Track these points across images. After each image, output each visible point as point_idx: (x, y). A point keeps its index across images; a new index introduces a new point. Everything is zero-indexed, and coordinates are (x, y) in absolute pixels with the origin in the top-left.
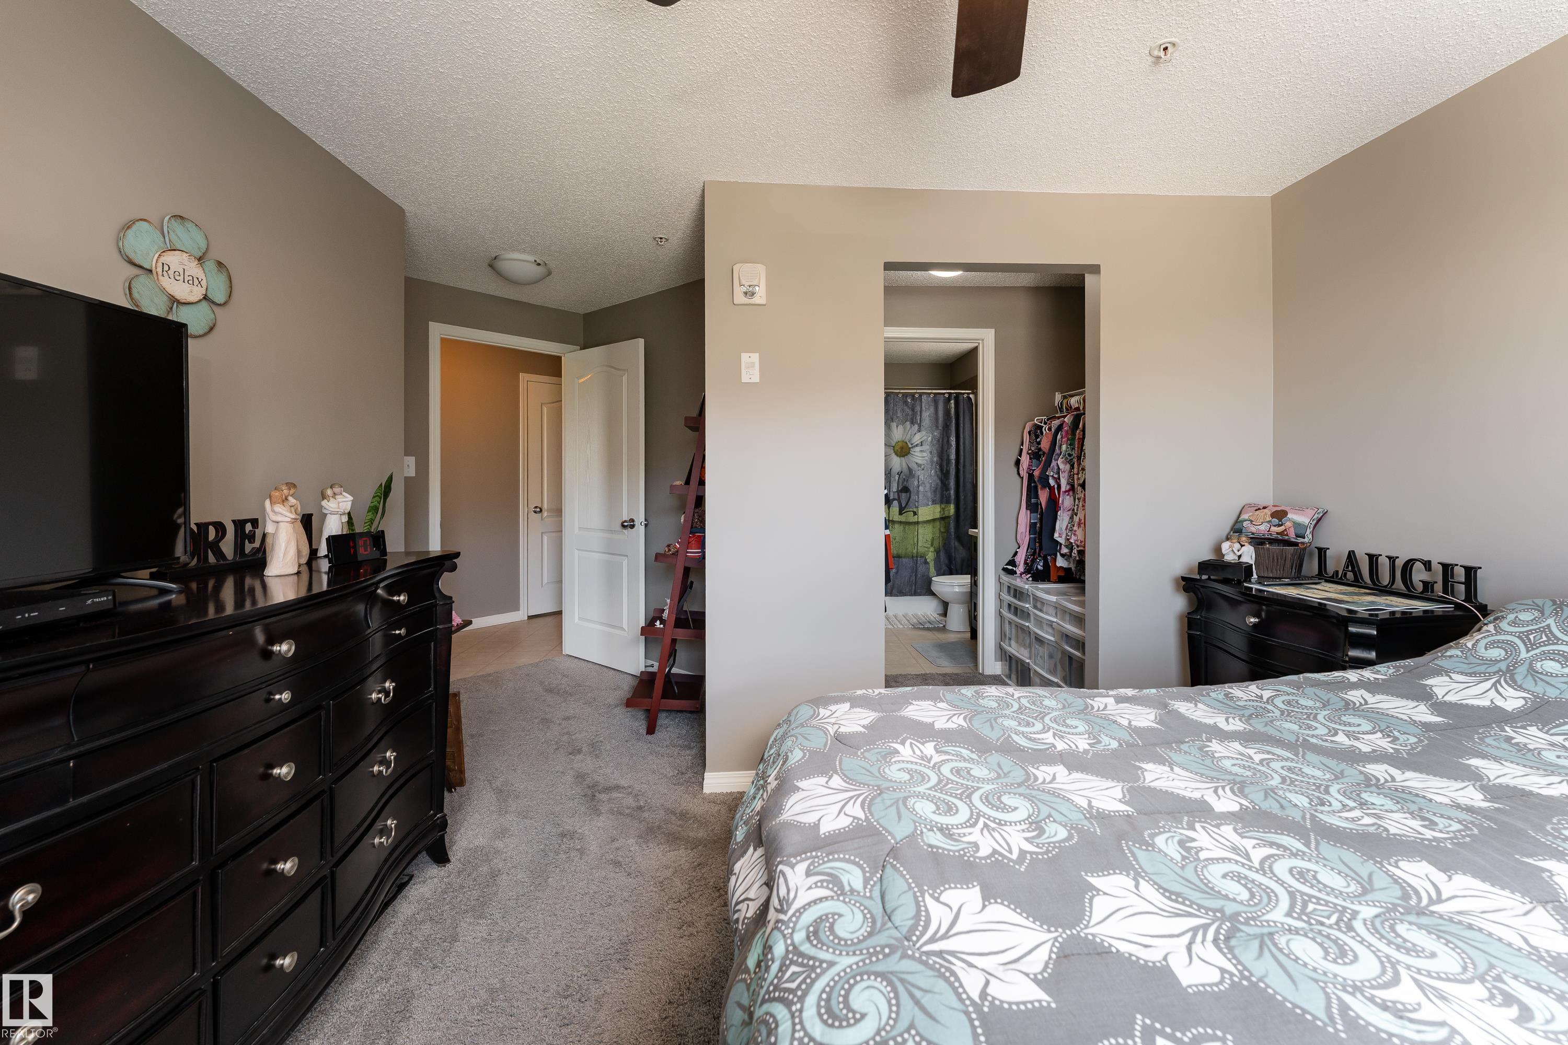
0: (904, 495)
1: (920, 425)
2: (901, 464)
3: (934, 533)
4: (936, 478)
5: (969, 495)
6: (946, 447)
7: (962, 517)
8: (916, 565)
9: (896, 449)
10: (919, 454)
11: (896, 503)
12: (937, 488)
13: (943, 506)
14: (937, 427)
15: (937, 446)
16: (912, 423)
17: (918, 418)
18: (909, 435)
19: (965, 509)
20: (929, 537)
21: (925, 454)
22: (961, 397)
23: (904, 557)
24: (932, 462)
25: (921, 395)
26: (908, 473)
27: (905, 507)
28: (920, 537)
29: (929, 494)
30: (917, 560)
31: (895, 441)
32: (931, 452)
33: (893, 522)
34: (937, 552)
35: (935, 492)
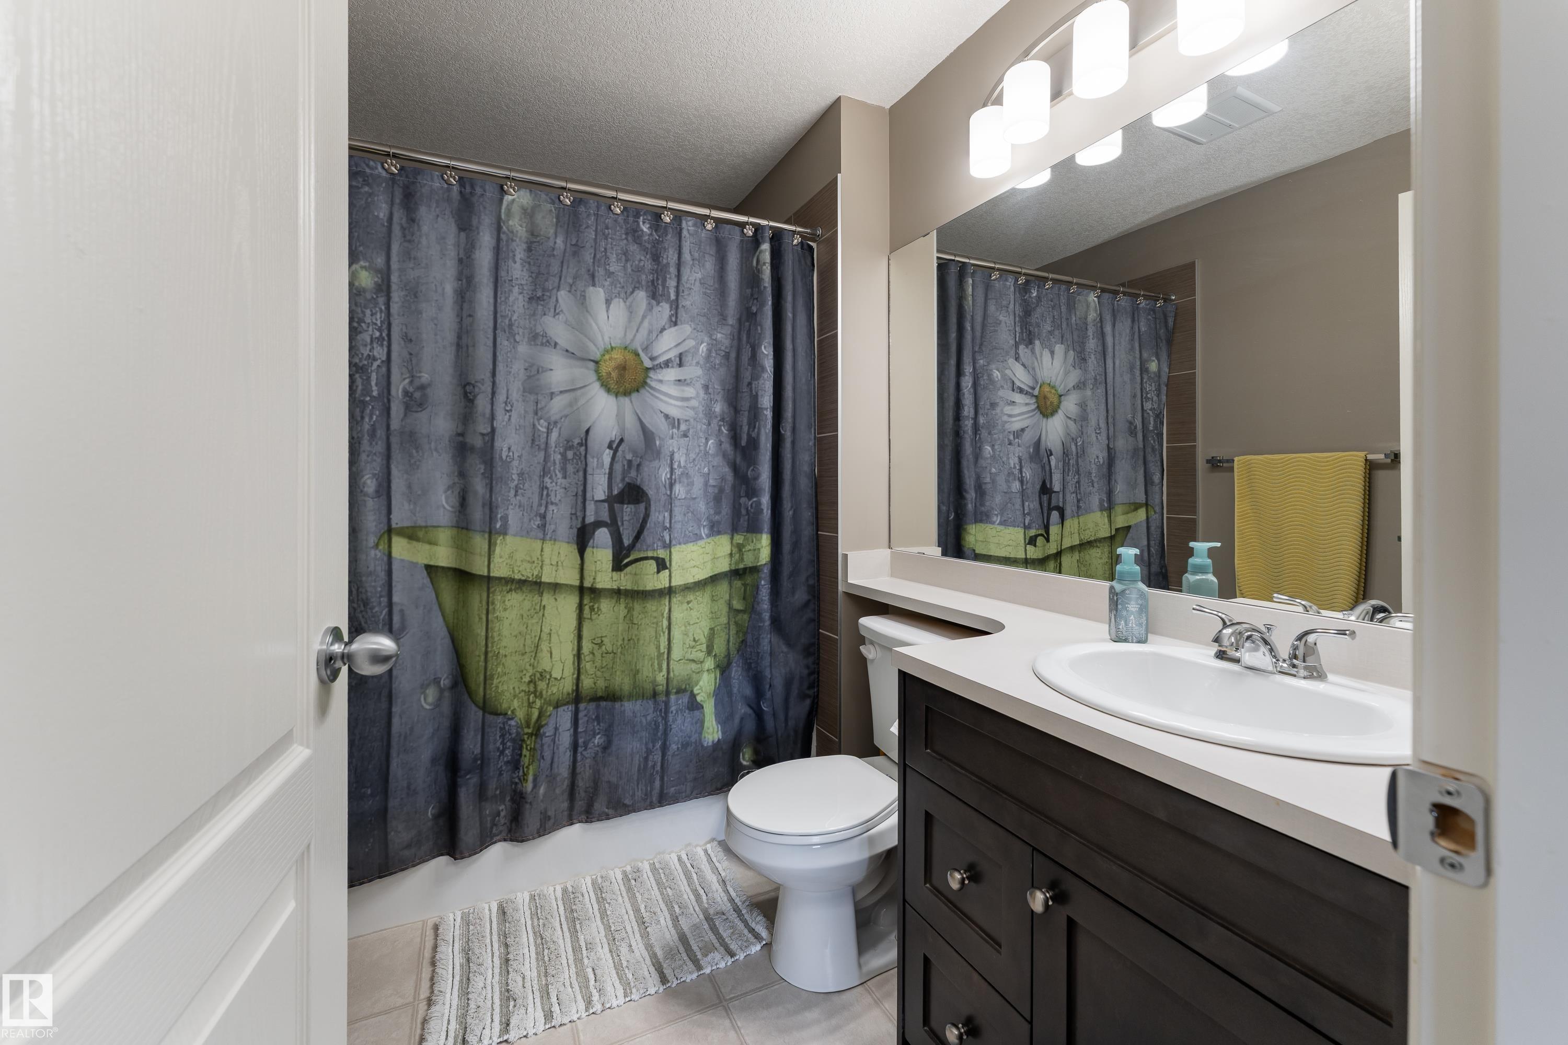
0: (627, 512)
1: (675, 306)
2: (620, 417)
3: (714, 616)
4: (718, 461)
5: (804, 505)
6: (747, 375)
7: (786, 569)
8: (665, 718)
9: (605, 368)
10: (673, 391)
11: (603, 535)
12: (721, 490)
13: (739, 539)
14: (723, 317)
15: (723, 371)
16: (655, 295)
17: (672, 283)
18: (643, 332)
19: (796, 545)
20: (701, 631)
21: (690, 392)
22: (786, 240)
23: (630, 697)
24: (709, 414)
25: (679, 216)
26: (642, 445)
27: (632, 547)
28: (677, 633)
29: (702, 506)
30: (667, 704)
31: (602, 346)
32: (706, 387)
33: (595, 593)
34: (724, 668)
35: (717, 499)
